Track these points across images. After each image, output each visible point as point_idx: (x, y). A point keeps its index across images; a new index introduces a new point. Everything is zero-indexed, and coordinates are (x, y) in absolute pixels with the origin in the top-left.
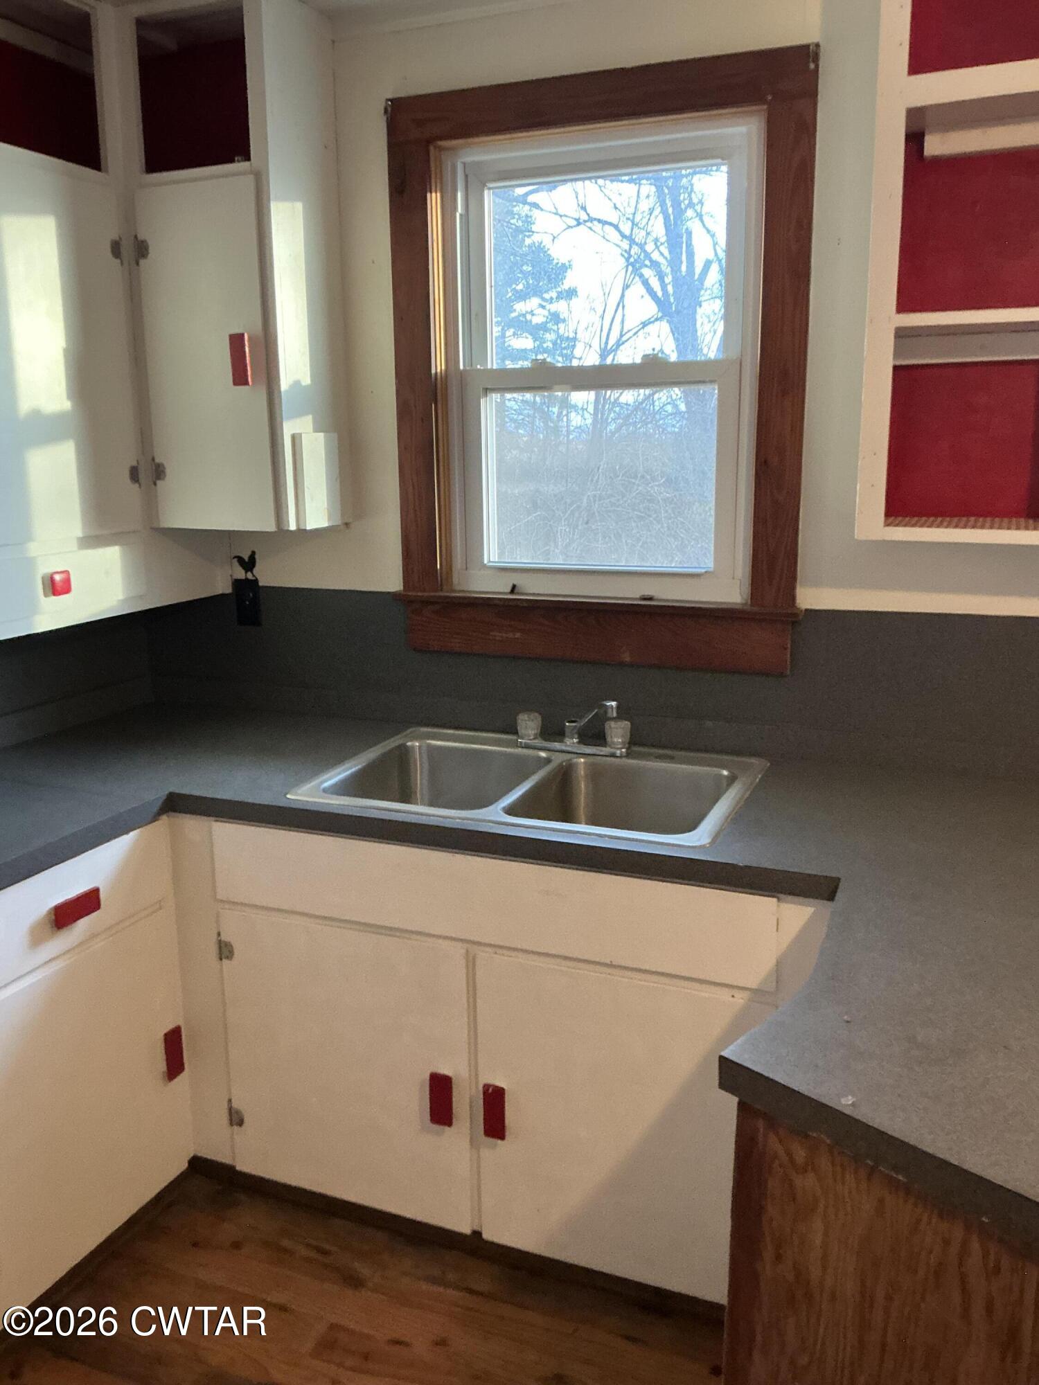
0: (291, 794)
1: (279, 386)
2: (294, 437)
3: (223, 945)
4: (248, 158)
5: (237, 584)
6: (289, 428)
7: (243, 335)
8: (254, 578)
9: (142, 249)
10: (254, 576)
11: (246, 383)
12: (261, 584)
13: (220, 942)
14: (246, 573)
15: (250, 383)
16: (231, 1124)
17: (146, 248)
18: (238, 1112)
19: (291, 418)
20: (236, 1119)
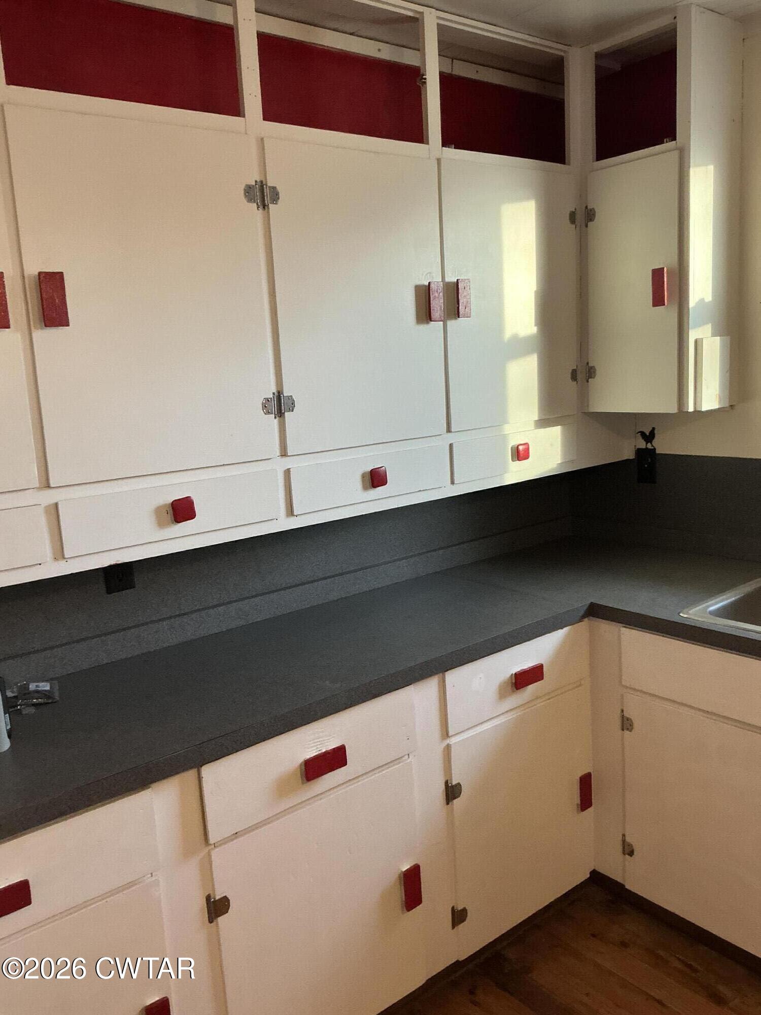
0: (683, 613)
1: (688, 303)
2: (696, 341)
3: (625, 719)
4: (674, 139)
5: (639, 452)
6: (693, 335)
7: (663, 268)
8: (653, 448)
9: (590, 215)
10: (652, 446)
11: (664, 305)
12: (658, 452)
13: (623, 716)
14: (647, 444)
15: (666, 304)
16: (624, 853)
17: (594, 215)
18: (630, 845)
19: (695, 327)
20: (628, 850)
